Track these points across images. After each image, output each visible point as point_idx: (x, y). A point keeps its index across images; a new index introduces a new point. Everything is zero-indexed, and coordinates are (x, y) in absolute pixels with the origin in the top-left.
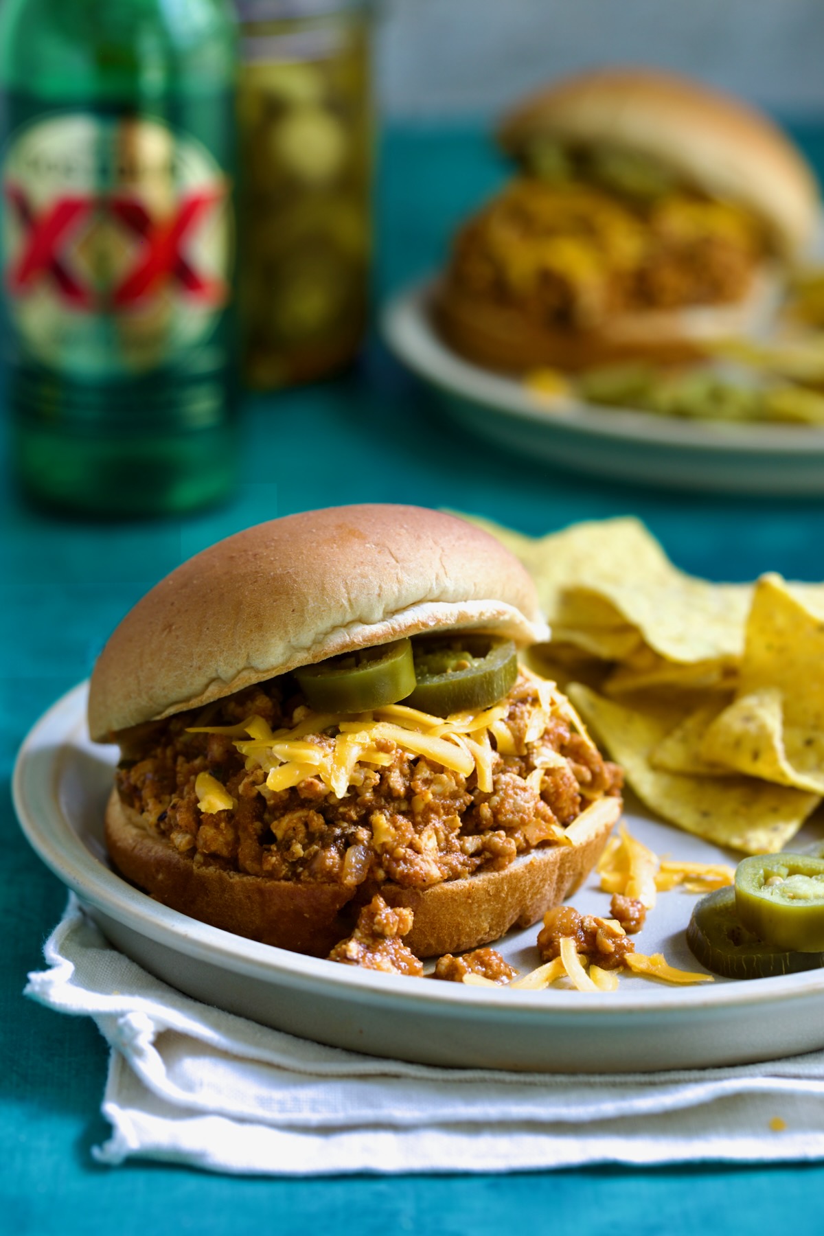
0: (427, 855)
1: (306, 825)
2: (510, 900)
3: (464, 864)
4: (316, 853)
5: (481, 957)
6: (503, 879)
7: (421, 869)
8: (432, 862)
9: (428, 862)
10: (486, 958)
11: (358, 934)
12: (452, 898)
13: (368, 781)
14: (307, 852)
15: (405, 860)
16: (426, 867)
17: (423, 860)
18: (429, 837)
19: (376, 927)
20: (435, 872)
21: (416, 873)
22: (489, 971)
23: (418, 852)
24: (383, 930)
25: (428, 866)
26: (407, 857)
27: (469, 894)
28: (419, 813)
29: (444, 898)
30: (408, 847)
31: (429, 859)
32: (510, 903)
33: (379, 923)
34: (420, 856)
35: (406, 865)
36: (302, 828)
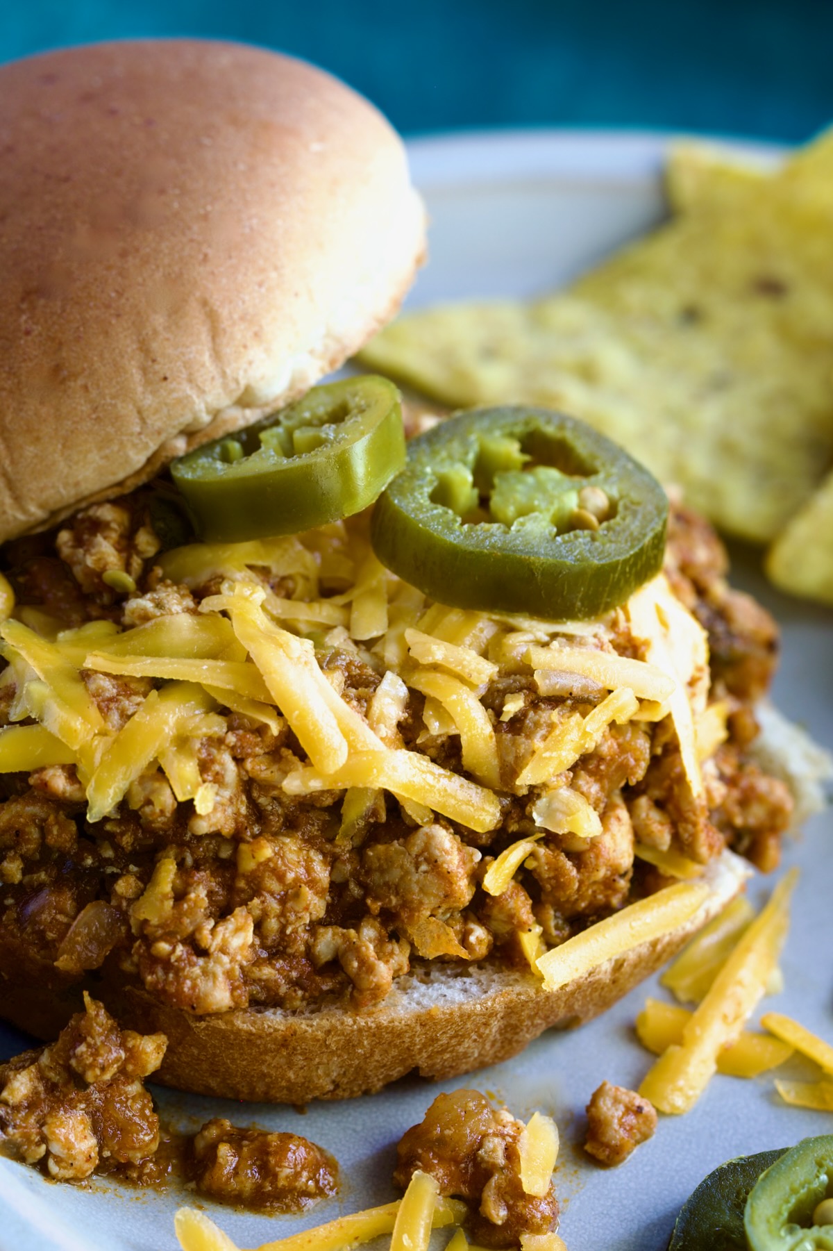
0: (218, 961)
1: (44, 831)
2: (377, 1057)
3: (295, 984)
4: (40, 887)
5: (268, 1154)
6: (360, 1030)
7: (194, 987)
8: (221, 978)
9: (215, 976)
10: (272, 1160)
11: (45, 1059)
12: (249, 1040)
13: (147, 809)
14: (27, 878)
15: (166, 964)
16: (204, 986)
17: (205, 972)
18: (238, 930)
19: (73, 1062)
20: (220, 995)
21: (179, 992)
22: (267, 1184)
23: (203, 953)
24: (84, 1072)
25: (210, 984)
26: (173, 959)
27: (286, 1042)
28: (243, 875)
29: (232, 1037)
30: (184, 942)
31: (219, 971)
32: (377, 1061)
33: (80, 1059)
34: (201, 961)
35: (166, 974)
36: (34, 833)
